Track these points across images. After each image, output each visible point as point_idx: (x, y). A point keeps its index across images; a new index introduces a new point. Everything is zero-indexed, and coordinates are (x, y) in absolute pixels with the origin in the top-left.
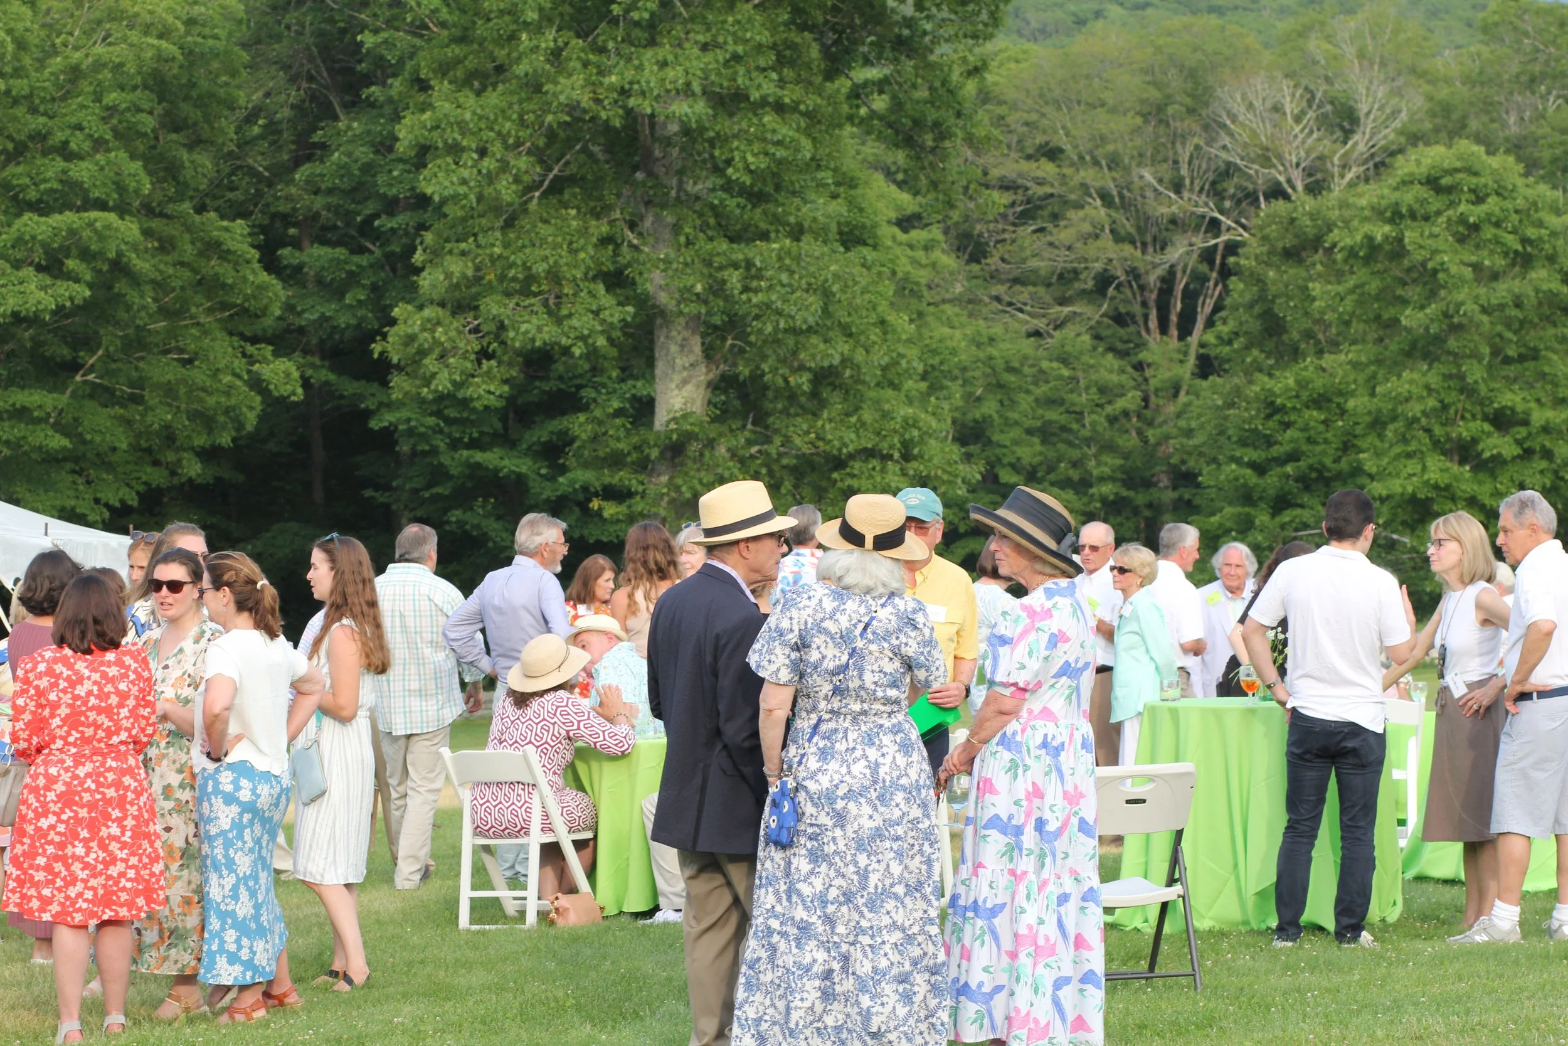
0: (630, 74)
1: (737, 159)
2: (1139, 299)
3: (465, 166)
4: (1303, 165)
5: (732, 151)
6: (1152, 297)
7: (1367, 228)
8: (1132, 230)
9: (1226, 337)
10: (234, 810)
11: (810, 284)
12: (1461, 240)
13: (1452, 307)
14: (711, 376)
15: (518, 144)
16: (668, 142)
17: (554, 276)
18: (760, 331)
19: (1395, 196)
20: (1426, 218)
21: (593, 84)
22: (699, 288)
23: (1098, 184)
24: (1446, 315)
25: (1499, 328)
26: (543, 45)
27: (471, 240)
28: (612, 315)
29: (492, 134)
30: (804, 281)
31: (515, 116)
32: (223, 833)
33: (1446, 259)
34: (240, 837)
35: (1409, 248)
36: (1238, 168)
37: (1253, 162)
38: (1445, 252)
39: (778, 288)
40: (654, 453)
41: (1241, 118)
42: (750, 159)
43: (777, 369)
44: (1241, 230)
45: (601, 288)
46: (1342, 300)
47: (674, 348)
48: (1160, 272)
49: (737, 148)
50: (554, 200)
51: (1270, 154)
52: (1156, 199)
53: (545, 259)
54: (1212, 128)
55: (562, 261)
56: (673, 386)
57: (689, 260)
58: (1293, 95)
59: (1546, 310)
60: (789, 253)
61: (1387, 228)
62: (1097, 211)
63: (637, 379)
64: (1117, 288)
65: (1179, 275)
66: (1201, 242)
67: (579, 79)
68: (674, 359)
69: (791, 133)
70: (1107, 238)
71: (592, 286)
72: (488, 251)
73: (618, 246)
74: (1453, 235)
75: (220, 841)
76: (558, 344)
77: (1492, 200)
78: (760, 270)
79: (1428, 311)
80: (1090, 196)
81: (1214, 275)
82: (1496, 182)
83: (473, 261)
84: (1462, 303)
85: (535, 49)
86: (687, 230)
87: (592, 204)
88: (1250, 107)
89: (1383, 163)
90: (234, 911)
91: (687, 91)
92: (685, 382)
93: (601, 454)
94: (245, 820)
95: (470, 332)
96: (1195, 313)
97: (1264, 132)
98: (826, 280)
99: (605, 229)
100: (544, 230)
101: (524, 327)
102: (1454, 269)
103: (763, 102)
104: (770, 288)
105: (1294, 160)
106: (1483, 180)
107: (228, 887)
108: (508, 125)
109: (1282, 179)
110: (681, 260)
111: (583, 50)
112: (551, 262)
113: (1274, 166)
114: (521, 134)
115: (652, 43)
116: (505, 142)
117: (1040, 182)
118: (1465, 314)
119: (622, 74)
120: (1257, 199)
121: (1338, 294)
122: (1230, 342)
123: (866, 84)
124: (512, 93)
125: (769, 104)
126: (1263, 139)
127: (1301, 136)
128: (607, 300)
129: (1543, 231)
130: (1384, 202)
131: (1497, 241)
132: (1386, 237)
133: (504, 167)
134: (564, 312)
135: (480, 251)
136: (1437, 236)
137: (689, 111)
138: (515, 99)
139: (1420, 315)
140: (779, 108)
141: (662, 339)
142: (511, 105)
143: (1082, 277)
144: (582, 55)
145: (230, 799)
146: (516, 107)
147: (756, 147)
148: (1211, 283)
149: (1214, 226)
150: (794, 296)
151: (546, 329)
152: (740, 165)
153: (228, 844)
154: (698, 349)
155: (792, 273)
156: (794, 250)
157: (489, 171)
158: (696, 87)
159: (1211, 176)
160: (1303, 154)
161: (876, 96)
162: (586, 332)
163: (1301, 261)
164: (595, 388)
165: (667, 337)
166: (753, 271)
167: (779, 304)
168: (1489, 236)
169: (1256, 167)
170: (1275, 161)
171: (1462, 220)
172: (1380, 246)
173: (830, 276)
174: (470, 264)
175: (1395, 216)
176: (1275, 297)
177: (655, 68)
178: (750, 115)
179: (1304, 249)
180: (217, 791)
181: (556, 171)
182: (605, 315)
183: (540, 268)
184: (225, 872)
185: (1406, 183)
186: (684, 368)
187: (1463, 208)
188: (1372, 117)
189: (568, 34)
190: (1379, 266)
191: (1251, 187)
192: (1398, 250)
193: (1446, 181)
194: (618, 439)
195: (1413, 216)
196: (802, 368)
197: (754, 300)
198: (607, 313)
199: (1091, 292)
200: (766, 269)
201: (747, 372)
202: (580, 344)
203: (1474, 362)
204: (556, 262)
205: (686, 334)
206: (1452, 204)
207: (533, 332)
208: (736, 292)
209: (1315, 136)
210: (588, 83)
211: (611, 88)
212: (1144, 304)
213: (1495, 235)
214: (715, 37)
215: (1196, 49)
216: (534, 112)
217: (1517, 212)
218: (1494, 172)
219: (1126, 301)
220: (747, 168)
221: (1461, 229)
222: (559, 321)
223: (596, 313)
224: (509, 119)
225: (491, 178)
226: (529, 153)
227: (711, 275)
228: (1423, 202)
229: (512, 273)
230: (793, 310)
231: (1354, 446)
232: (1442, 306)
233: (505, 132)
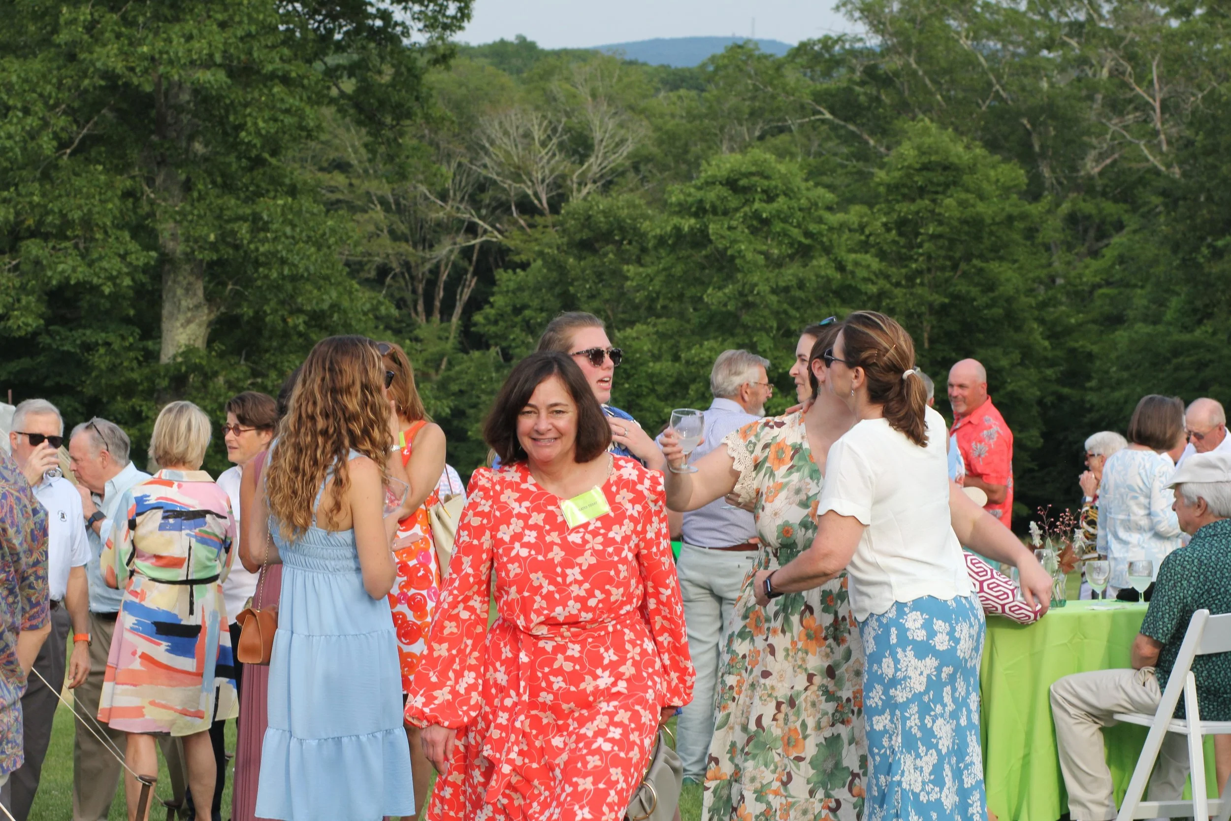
0: (160, 44)
1: (249, 124)
2: (410, 287)
3: (10, 122)
4: (547, 181)
5: (245, 116)
6: (420, 288)
7: (676, 220)
8: (407, 231)
9: (492, 318)
10: (931, 663)
11: (309, 237)
12: (754, 231)
13: (747, 287)
14: (212, 316)
15: (57, 105)
16: (180, 109)
17: (87, 223)
18: (266, 277)
19: (699, 195)
20: (725, 213)
21: (126, 53)
22: (212, 237)
23: (379, 193)
24: (741, 294)
25: (785, 306)
26: (82, 18)
27: (12, 189)
28: (137, 259)
29: (35, 95)
30: (304, 234)
31: (54, 81)
32: (917, 697)
33: (743, 247)
34: (939, 699)
35: (713, 238)
36: (494, 183)
37: (507, 177)
38: (742, 242)
39: (283, 239)
40: (165, 383)
41: (498, 142)
42: (261, 124)
43: (277, 311)
44: (496, 233)
45: (126, 235)
46: (651, 280)
47: (179, 292)
48: (428, 266)
49: (250, 115)
50: (80, 157)
51: (521, 172)
52: (427, 206)
53: (80, 207)
54: (476, 149)
55: (96, 210)
56: (178, 324)
57: (202, 212)
58: (540, 125)
59: (821, 293)
60: (291, 209)
61: (693, 221)
62: (378, 214)
63: (85, 327)
64: (394, 278)
65: (442, 268)
66: (462, 241)
67: (113, 48)
68: (180, 301)
69: (297, 103)
70: (385, 237)
71: (119, 233)
72: (28, 199)
73: (137, 200)
74: (748, 228)
75: (914, 708)
76: (90, 283)
77: (781, 199)
78: (266, 223)
79: (727, 291)
80: (373, 203)
81: (471, 269)
82: (784, 184)
83: (15, 207)
84: (756, 285)
85: (74, 21)
86: (200, 186)
87: (115, 161)
88: (506, 133)
89: (610, 182)
90: (939, 801)
91: (208, 63)
92: (189, 322)
93: (117, 382)
94: (944, 676)
95: (9, 270)
96: (455, 300)
97: (517, 154)
98: (324, 234)
99: (129, 183)
100: (78, 182)
101: (60, 267)
102: (749, 256)
103: (273, 76)
104: (275, 239)
105: (540, 177)
106: (774, 183)
107: (927, 770)
108: (49, 88)
109: (530, 192)
110: (196, 212)
111: (116, 23)
112: (85, 210)
113: (524, 182)
114: (60, 96)
115: (177, 19)
116: (46, 104)
117: (332, 189)
118: (758, 294)
119: (153, 45)
120: (510, 208)
121: (648, 275)
122: (496, 322)
123: (338, 67)
124: (51, 60)
125: (278, 77)
126: (516, 159)
127: (547, 158)
128: (133, 246)
129: (823, 226)
130: (690, 199)
131: (785, 234)
132: (691, 229)
133: (45, 124)
134: (95, 255)
135: (20, 199)
136: (735, 228)
137: (212, 79)
138: (55, 65)
139: (720, 294)
140: (285, 80)
141: (170, 283)
142: (50, 71)
143: (366, 268)
144: (116, 28)
145: (923, 650)
146: (55, 72)
147: (267, 114)
148: (469, 276)
149: (472, 229)
150: (297, 247)
151: (80, 269)
152: (252, 129)
153: (925, 710)
154: (200, 293)
155: (293, 226)
156: (296, 206)
157: (32, 128)
158: (218, 58)
159: (470, 189)
160: (547, 172)
161: (345, 78)
162: (115, 273)
163: (595, 251)
164: (51, 336)
165: (174, 281)
166: (260, 224)
167: (284, 253)
168: (778, 229)
169: (509, 182)
170: (524, 177)
171: (756, 215)
172: (685, 236)
173: (327, 231)
174: (12, 210)
175: (700, 210)
176: (573, 280)
177: (182, 40)
178: (261, 86)
179: (597, 241)
180: (904, 641)
181: (85, 131)
182: (132, 258)
183: (76, 215)
184: (922, 749)
185: (710, 183)
186: (189, 309)
187: (757, 205)
188: (604, 144)
189: (102, 9)
190: (683, 253)
191: (504, 198)
192: (700, 239)
193: (743, 182)
194: (132, 370)
195: (714, 211)
196: (300, 311)
197: (262, 249)
198: (133, 256)
199: (374, 280)
200: (272, 222)
201: (251, 313)
202: (109, 283)
203: (764, 334)
204: (90, 210)
205: (192, 279)
206: (747, 202)
207: (69, 271)
208: (245, 242)
209: (557, 158)
210: (121, 52)
211: (143, 57)
212: (414, 292)
213: (783, 229)
214: (231, 18)
215: (461, 85)
216: (72, 77)
217: (800, 210)
218: (783, 177)
219: (400, 289)
220: (258, 133)
221: (755, 223)
222: (90, 265)
223: (123, 257)
224: (50, 82)
225: (33, 135)
226: (65, 112)
227: (221, 227)
228: (723, 199)
229: (50, 219)
230: (296, 259)
231: (638, 405)
232: (738, 286)
233: (46, 94)
